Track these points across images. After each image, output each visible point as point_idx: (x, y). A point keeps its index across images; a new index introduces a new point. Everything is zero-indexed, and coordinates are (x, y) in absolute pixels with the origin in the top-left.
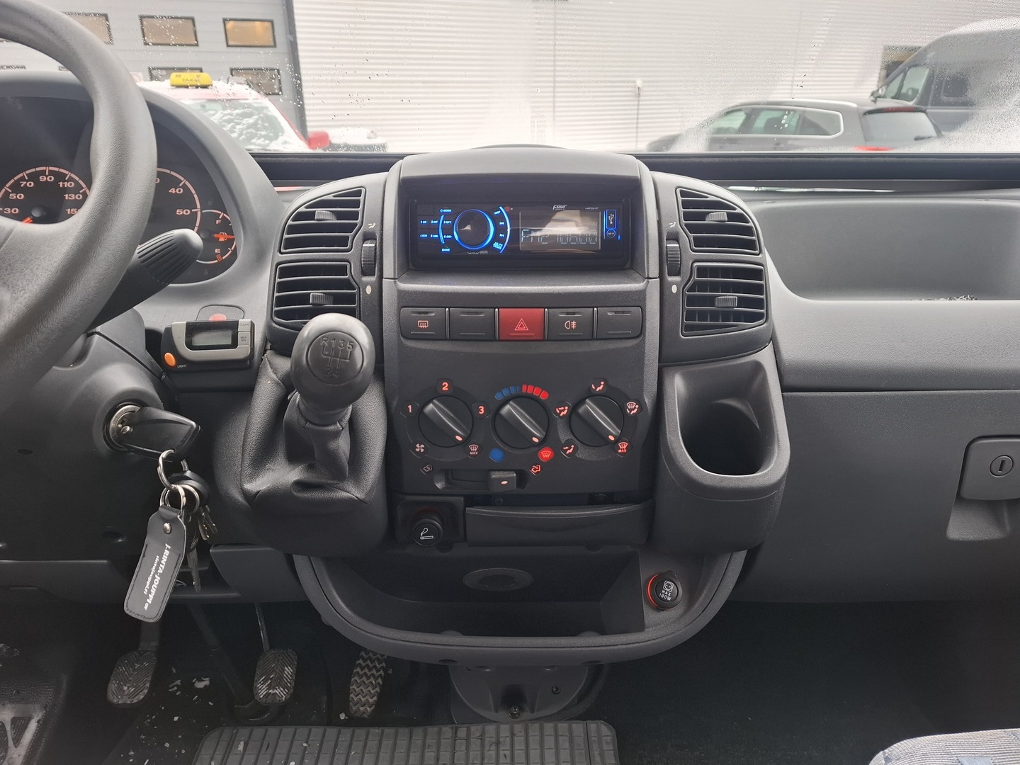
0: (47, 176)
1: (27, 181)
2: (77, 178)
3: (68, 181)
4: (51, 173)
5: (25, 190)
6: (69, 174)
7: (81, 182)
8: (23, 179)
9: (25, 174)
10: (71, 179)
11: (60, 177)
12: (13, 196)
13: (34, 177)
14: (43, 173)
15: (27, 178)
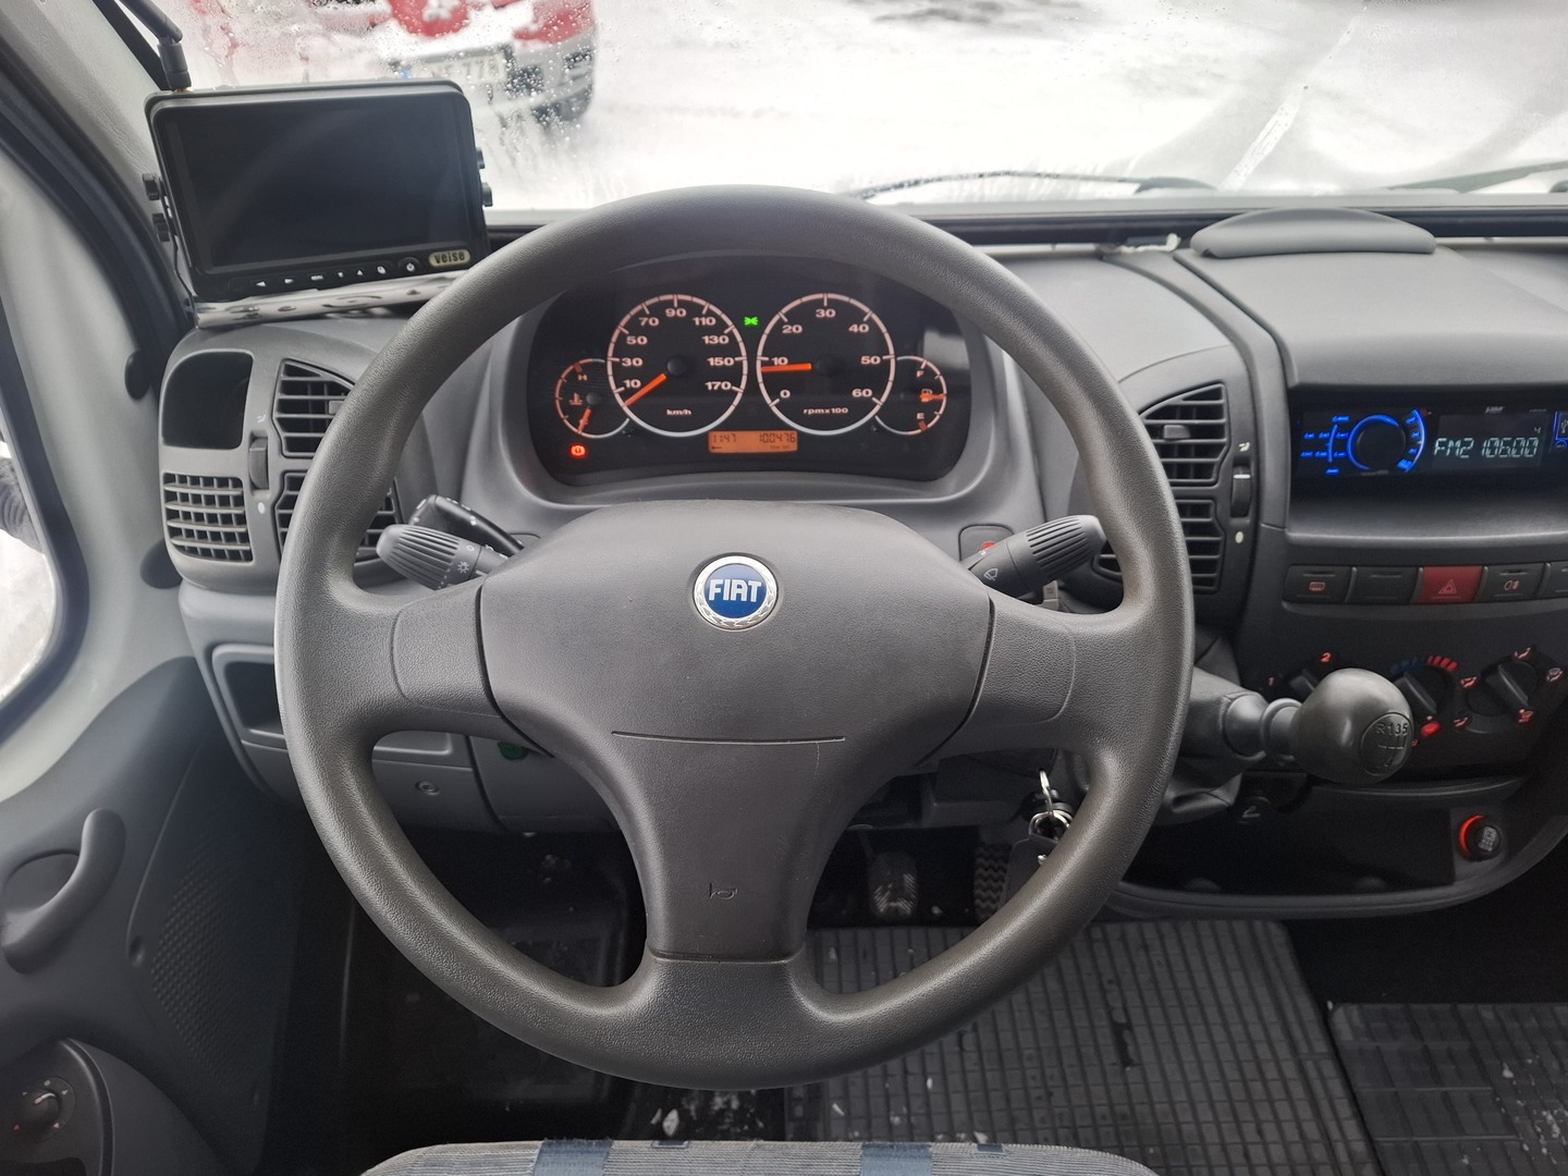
0: (676, 309)
1: (649, 317)
2: (718, 312)
3: (706, 316)
4: (682, 304)
5: (647, 331)
6: (707, 306)
7: (724, 317)
8: (642, 313)
9: (644, 306)
10: (710, 313)
11: (695, 310)
12: (631, 340)
13: (657, 311)
14: (670, 304)
15: (648, 312)
